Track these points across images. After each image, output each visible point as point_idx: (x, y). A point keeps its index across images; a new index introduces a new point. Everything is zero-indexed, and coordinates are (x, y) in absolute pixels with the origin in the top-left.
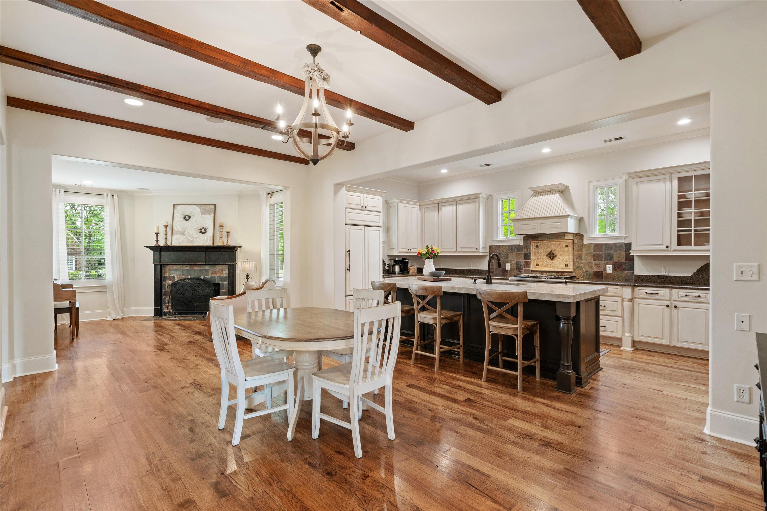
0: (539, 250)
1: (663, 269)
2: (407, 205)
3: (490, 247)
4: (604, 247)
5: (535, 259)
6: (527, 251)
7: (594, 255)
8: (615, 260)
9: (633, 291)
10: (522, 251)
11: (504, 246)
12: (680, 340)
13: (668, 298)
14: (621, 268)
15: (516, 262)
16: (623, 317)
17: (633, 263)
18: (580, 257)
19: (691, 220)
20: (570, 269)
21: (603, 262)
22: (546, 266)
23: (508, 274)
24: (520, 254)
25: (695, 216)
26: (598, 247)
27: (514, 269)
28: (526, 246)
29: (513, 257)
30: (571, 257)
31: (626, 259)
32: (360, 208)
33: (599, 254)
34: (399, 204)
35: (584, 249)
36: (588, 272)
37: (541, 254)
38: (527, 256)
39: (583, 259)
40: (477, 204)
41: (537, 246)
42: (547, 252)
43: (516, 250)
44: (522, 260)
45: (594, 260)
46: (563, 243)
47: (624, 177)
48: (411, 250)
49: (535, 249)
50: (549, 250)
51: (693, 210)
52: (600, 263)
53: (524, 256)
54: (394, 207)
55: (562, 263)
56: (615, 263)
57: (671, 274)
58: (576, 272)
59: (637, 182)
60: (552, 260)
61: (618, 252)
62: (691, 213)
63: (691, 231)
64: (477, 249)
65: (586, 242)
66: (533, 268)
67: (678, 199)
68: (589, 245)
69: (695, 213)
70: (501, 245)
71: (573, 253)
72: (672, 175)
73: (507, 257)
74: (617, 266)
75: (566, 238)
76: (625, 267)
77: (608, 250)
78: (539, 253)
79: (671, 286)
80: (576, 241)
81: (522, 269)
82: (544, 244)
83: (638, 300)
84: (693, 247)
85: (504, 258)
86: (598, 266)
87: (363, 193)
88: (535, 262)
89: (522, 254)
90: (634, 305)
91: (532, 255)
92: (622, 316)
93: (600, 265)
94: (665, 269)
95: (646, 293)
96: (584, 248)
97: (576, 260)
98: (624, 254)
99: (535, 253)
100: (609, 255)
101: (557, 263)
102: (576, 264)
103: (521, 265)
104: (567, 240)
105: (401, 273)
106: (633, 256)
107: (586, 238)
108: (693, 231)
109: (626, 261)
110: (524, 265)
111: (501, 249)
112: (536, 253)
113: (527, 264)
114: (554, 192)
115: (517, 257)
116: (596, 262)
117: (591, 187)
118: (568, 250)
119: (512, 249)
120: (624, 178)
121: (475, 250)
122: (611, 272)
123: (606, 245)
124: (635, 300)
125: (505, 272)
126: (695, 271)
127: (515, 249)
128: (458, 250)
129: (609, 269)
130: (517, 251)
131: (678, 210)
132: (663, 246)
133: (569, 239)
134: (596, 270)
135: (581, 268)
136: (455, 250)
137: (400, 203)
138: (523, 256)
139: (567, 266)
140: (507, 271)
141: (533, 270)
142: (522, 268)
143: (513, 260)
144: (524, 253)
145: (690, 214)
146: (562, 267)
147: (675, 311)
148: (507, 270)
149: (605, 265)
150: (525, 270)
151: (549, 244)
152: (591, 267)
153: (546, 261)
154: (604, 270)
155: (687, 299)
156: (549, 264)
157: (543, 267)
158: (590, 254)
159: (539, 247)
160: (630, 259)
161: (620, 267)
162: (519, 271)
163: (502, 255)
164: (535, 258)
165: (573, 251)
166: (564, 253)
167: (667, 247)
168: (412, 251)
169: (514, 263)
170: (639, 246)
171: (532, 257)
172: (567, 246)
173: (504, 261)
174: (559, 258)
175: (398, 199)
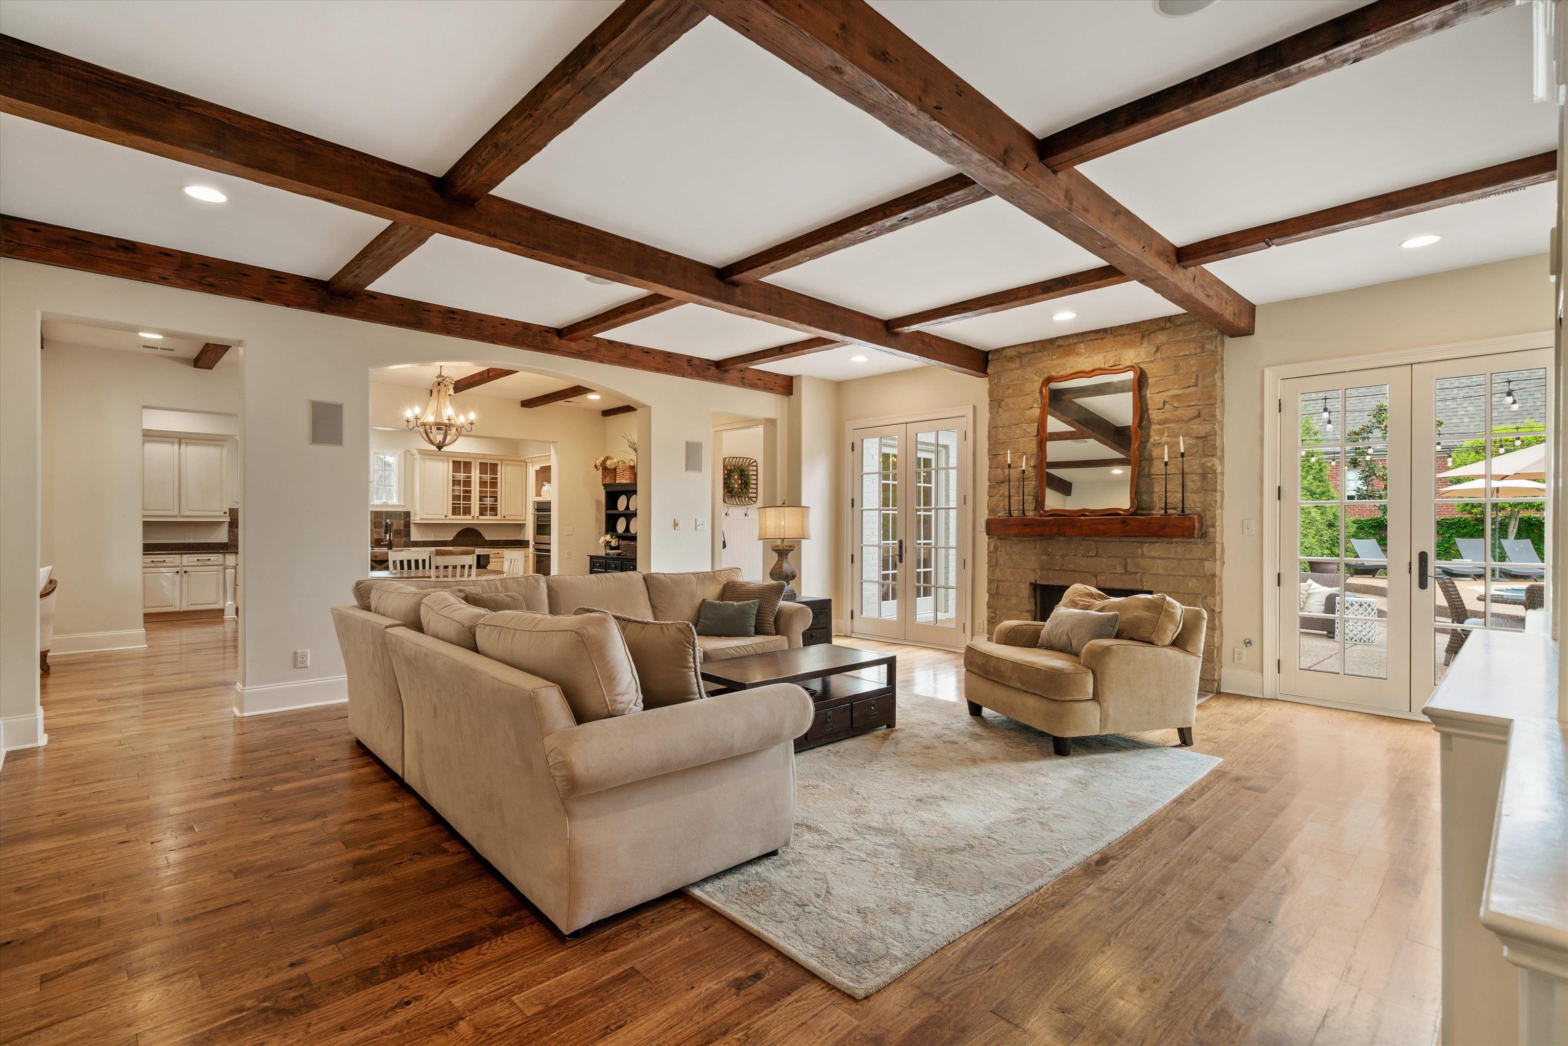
8: (395, 528)
31: (404, 526)
61: (397, 520)
76: (403, 533)
77: (389, 518)
98: (403, 522)
106: (411, 523)
128: (183, 514)
132: (439, 515)
136: (176, 513)
145: (460, 491)
160: (407, 525)
170: (417, 514)
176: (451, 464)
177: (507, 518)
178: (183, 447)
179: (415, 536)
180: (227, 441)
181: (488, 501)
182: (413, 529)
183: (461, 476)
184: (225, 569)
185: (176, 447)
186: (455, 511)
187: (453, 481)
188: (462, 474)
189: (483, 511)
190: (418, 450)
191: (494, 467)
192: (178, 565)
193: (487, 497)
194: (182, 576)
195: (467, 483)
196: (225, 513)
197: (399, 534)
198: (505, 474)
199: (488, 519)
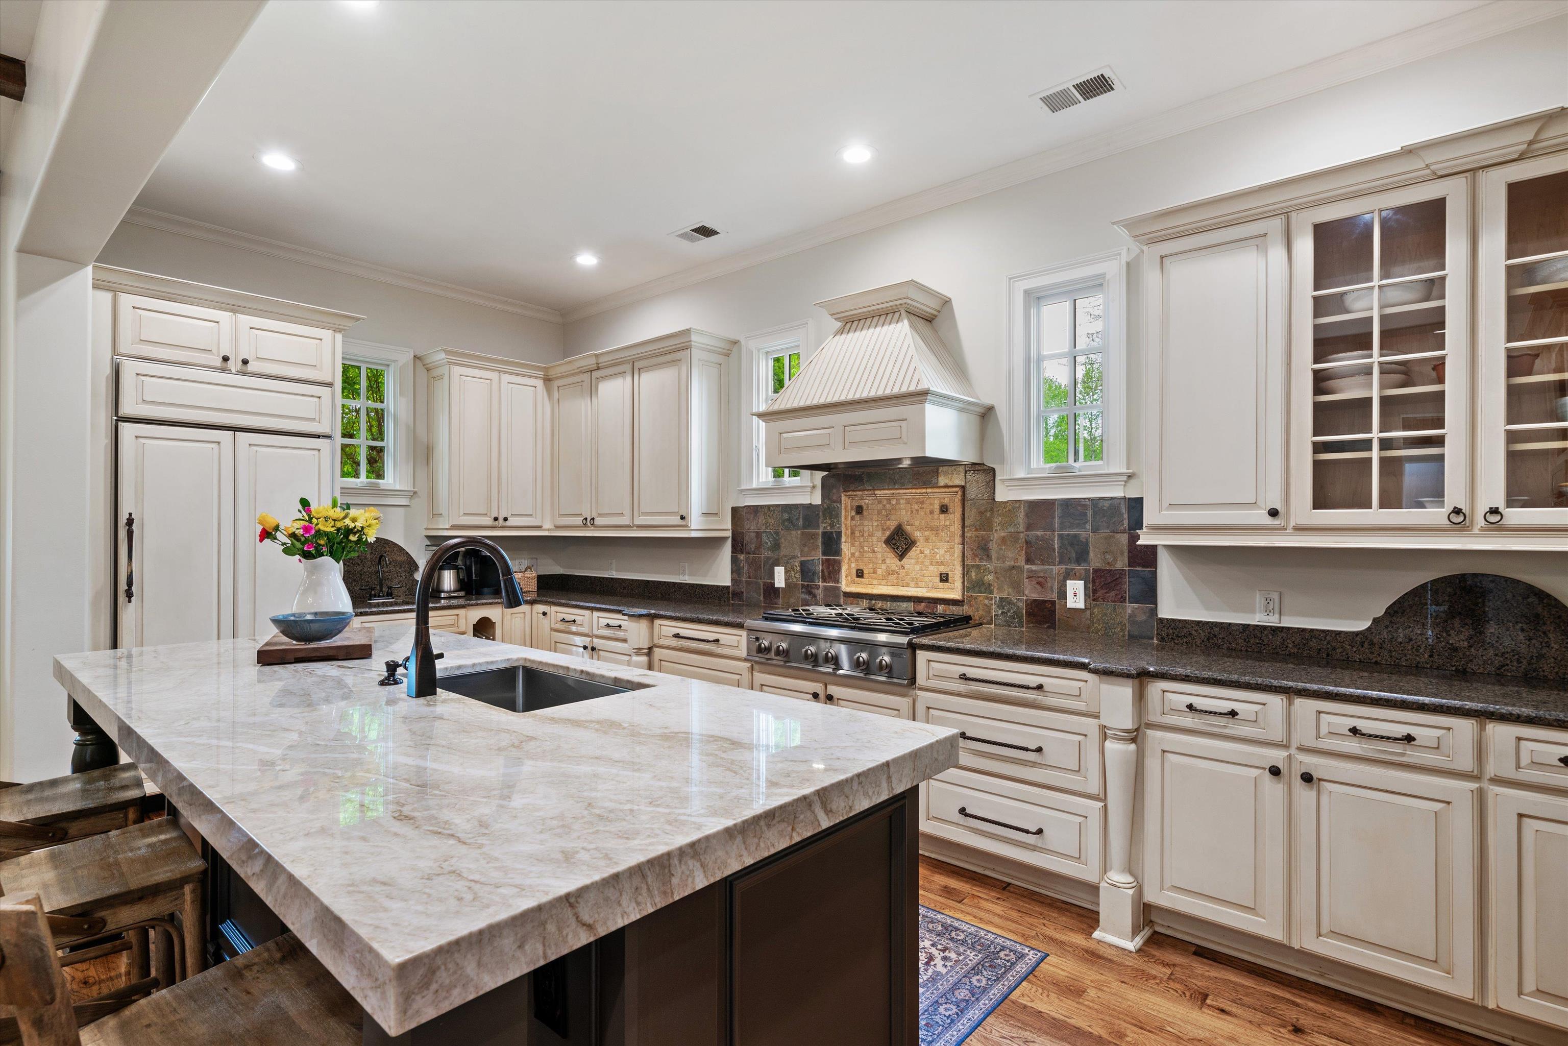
0: (866, 523)
1: (1259, 599)
2: (493, 375)
3: (735, 510)
4: (1058, 513)
5: (853, 554)
6: (832, 526)
7: (1027, 542)
8: (1096, 561)
9: (1140, 698)
10: (818, 527)
11: (769, 506)
12: (1324, 930)
13: (1278, 735)
14: (1113, 593)
15: (803, 564)
16: (1102, 798)
17: (1154, 574)
18: (983, 549)
19: (1370, 400)
20: (954, 592)
21: (1056, 569)
22: (884, 579)
23: (780, 601)
24: (813, 537)
25: (1382, 386)
26: (1039, 511)
27: (796, 585)
28: (829, 510)
29: (792, 545)
30: (958, 549)
31: (1129, 558)
32: (218, 362)
33: (1043, 539)
34: (457, 370)
35: (997, 520)
36: (1010, 602)
37: (870, 535)
38: (831, 544)
39: (994, 555)
40: (684, 369)
41: (859, 510)
42: (888, 528)
43: (801, 523)
44: (818, 556)
45: (1028, 561)
46: (935, 497)
47: (1124, 252)
48: (506, 519)
49: (853, 518)
50: (892, 524)
51: (1376, 357)
52: (1045, 571)
53: (823, 543)
54: (441, 377)
55: (931, 568)
56: (1096, 571)
57: (1290, 622)
58: (973, 602)
59: (1162, 257)
60: (901, 557)
61: (1105, 532)
62: (1367, 370)
63: (1366, 445)
64: (682, 518)
65: (1003, 494)
66: (846, 584)
67: (1316, 315)
68: (1012, 507)
69: (1385, 370)
70: (762, 507)
71: (963, 536)
72: (1293, 215)
73: (776, 546)
74: (1102, 584)
75: (942, 481)
76: (1126, 587)
77: (1072, 526)
78: (866, 534)
79: (1291, 684)
80: (972, 493)
81: (818, 587)
82: (880, 502)
83: (1159, 734)
84: (1375, 515)
85: (769, 549)
86: (1038, 583)
87: (234, 311)
88: (853, 565)
89: (817, 534)
90: (1143, 756)
91: (843, 539)
92: (1102, 796)
93: (1045, 578)
94: (1268, 601)
95: (1190, 707)
96: (995, 514)
97: (973, 559)
98: (1124, 539)
99: (853, 533)
100: (1074, 541)
101: (917, 567)
102: (973, 574)
103: (814, 573)
104: (946, 486)
105: (462, 594)
106: (1154, 548)
107: (1003, 481)
108: (1376, 445)
109: (1129, 566)
110: (823, 571)
111: (761, 520)
112: (857, 534)
113: (832, 570)
114: (897, 315)
115: (805, 545)
116: (1034, 568)
117: (1019, 299)
118: (948, 523)
119: (789, 520)
120: (1124, 258)
121: (676, 520)
122: (1081, 605)
123: (1067, 504)
124: (1149, 732)
125: (770, 593)
126: (1380, 612)
127: (798, 519)
129: (1075, 595)
130: (804, 527)
131: (1316, 360)
132: (1259, 508)
133: (950, 484)
134: (1035, 596)
135: (988, 588)
137: (456, 364)
138: (820, 542)
139: (944, 578)
140: (777, 591)
141: (848, 590)
142: (817, 581)
143: (794, 557)
144: (824, 534)
145: (1361, 379)
146: (930, 585)
147: (1305, 795)
148: (778, 588)
149: (1061, 578)
150: (826, 588)
151: (894, 502)
152: (1017, 587)
153: (884, 561)
154: (1059, 598)
155: (1353, 746)
156: (893, 572)
157: (875, 582)
158: (1014, 537)
159: (865, 513)
160: (1144, 559)
161: (1111, 589)
162: (810, 593)
163: (764, 537)
164: (853, 550)
165: (963, 527)
166: (937, 535)
167: (1274, 513)
168: (512, 521)
169: (797, 563)
170: (1167, 509)
171: (846, 548)
172: (944, 509)
173: (768, 558)
174: (922, 552)
175: (447, 352)
182: (1165, 569)
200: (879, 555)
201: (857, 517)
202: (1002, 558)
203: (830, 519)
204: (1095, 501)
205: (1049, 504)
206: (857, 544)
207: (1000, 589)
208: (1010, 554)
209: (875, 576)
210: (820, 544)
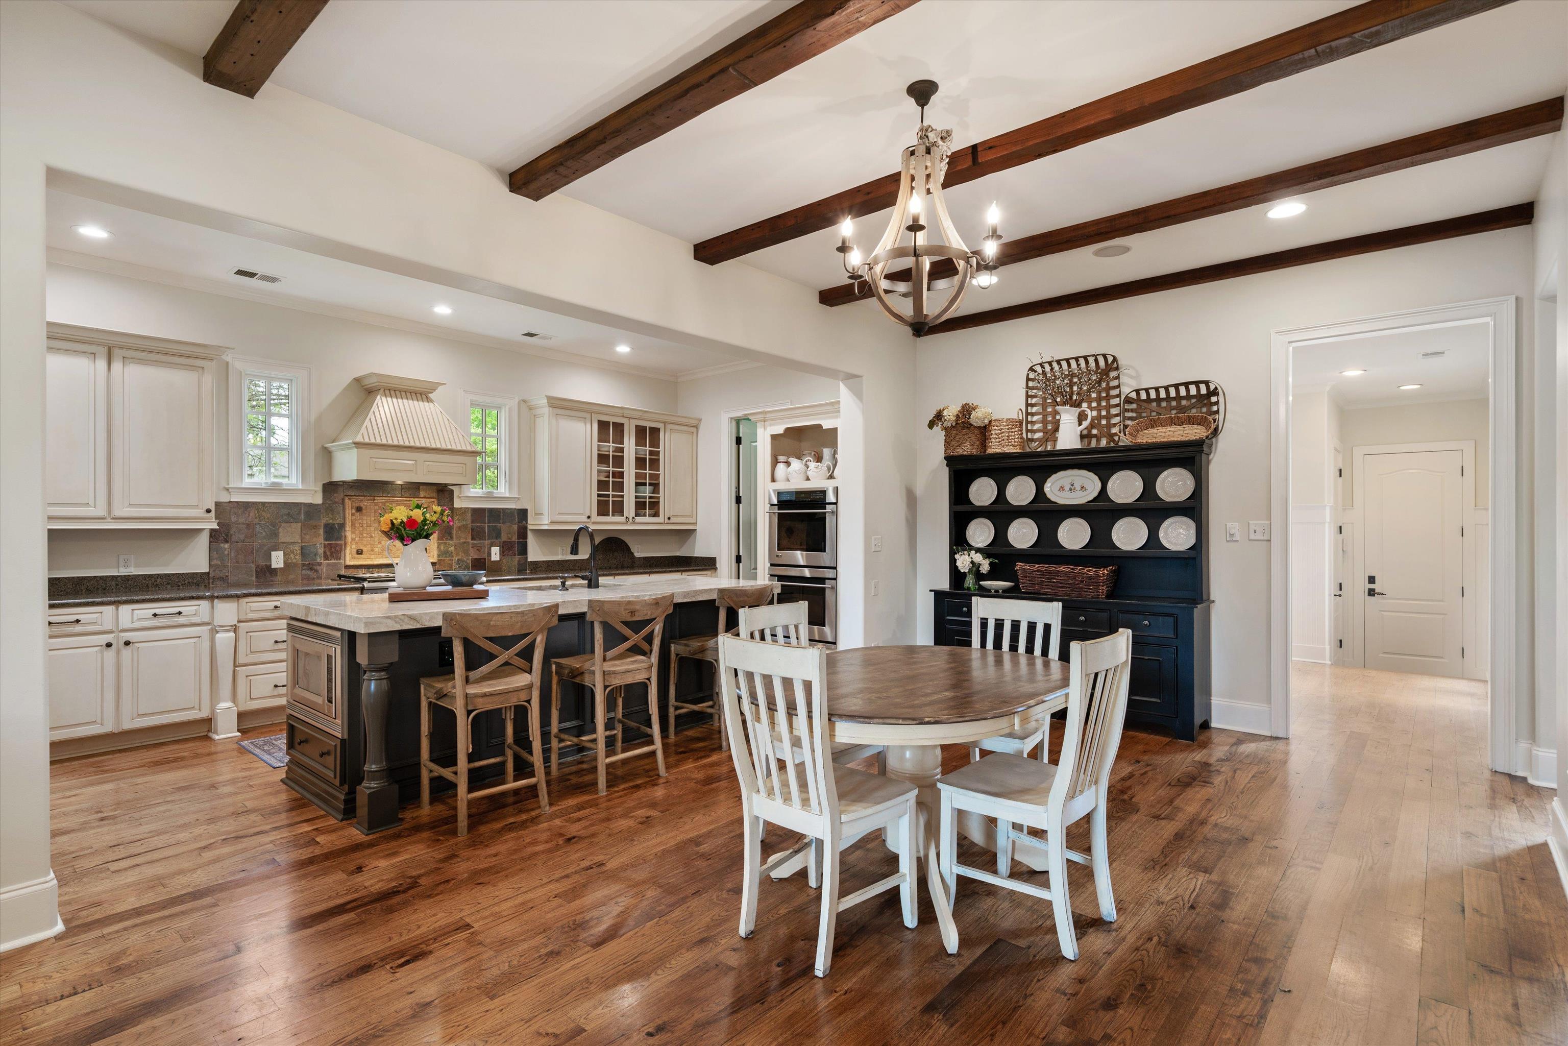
0: (366, 519)
3: (220, 506)
4: (487, 514)
5: (353, 539)
6: (334, 519)
7: (472, 529)
8: (504, 538)
10: (319, 520)
11: (263, 504)
14: (510, 552)
15: (302, 548)
17: (527, 542)
18: (448, 533)
19: (609, 481)
21: (486, 542)
22: (380, 554)
23: (277, 579)
24: (315, 527)
25: (612, 477)
26: (478, 513)
27: (296, 565)
28: (331, 507)
29: (291, 533)
31: (518, 535)
33: (480, 528)
35: (456, 518)
36: (463, 561)
37: (370, 527)
38: (334, 533)
39: (454, 537)
41: (360, 509)
43: (302, 516)
44: (319, 541)
45: (473, 539)
49: (353, 515)
51: (610, 468)
52: (481, 543)
53: (326, 532)
56: (504, 542)
58: (442, 563)
61: (508, 524)
62: (609, 472)
65: (457, 504)
66: (350, 559)
67: (598, 450)
68: (464, 511)
69: (612, 472)
70: (253, 503)
72: (593, 414)
73: (273, 535)
74: (506, 549)
75: (423, 494)
76: (516, 548)
77: (493, 521)
78: (365, 526)
81: (320, 564)
82: (376, 505)
85: (264, 538)
86: (477, 550)
88: (354, 547)
89: (319, 525)
91: (346, 529)
93: (481, 547)
94: (563, 550)
96: (455, 515)
98: (515, 527)
99: (354, 525)
100: (494, 528)
103: (315, 554)
104: (426, 497)
106: (528, 532)
107: (458, 497)
109: (518, 539)
110: (325, 552)
111: (253, 513)
112: (357, 525)
113: (334, 551)
115: (305, 534)
116: (475, 542)
119: (288, 514)
122: (497, 558)
123: (491, 510)
125: (266, 573)
127: (297, 514)
128: (117, 513)
129: (495, 554)
130: (305, 520)
131: (598, 466)
133: (428, 495)
134: (476, 557)
135: (451, 554)
136: (101, 511)
138: (321, 531)
140: (274, 571)
141: (352, 563)
142: (318, 560)
143: (292, 543)
144: (326, 526)
145: (608, 474)
148: (275, 569)
149: (488, 546)
150: (328, 565)
151: (389, 504)
152: (466, 552)
153: (380, 543)
154: (487, 556)
157: (372, 557)
158: (465, 527)
159: (364, 511)
160: (523, 534)
162: (311, 569)
163: (258, 528)
164: (353, 536)
169: (297, 548)
171: (348, 534)
173: (264, 545)
176: (595, 426)
177: (673, 520)
178: (117, 366)
179: (536, 553)
180: (210, 359)
181: (647, 491)
182: (531, 540)
183: (610, 447)
184: (214, 631)
185: (102, 364)
186: (603, 510)
187: (599, 455)
188: (611, 444)
189: (640, 505)
190: (550, 398)
191: (655, 432)
192: (108, 627)
193: (645, 484)
194: (118, 652)
195: (619, 461)
196: (209, 511)
197: (510, 549)
198: (669, 443)
199: (646, 522)
200: (376, 539)
201: (357, 514)
202: (458, 538)
203: (332, 514)
204: (504, 509)
205: (483, 510)
206: (357, 532)
207: (457, 555)
208: (463, 535)
209: (372, 553)
210: (322, 533)
